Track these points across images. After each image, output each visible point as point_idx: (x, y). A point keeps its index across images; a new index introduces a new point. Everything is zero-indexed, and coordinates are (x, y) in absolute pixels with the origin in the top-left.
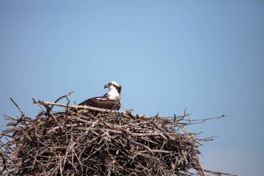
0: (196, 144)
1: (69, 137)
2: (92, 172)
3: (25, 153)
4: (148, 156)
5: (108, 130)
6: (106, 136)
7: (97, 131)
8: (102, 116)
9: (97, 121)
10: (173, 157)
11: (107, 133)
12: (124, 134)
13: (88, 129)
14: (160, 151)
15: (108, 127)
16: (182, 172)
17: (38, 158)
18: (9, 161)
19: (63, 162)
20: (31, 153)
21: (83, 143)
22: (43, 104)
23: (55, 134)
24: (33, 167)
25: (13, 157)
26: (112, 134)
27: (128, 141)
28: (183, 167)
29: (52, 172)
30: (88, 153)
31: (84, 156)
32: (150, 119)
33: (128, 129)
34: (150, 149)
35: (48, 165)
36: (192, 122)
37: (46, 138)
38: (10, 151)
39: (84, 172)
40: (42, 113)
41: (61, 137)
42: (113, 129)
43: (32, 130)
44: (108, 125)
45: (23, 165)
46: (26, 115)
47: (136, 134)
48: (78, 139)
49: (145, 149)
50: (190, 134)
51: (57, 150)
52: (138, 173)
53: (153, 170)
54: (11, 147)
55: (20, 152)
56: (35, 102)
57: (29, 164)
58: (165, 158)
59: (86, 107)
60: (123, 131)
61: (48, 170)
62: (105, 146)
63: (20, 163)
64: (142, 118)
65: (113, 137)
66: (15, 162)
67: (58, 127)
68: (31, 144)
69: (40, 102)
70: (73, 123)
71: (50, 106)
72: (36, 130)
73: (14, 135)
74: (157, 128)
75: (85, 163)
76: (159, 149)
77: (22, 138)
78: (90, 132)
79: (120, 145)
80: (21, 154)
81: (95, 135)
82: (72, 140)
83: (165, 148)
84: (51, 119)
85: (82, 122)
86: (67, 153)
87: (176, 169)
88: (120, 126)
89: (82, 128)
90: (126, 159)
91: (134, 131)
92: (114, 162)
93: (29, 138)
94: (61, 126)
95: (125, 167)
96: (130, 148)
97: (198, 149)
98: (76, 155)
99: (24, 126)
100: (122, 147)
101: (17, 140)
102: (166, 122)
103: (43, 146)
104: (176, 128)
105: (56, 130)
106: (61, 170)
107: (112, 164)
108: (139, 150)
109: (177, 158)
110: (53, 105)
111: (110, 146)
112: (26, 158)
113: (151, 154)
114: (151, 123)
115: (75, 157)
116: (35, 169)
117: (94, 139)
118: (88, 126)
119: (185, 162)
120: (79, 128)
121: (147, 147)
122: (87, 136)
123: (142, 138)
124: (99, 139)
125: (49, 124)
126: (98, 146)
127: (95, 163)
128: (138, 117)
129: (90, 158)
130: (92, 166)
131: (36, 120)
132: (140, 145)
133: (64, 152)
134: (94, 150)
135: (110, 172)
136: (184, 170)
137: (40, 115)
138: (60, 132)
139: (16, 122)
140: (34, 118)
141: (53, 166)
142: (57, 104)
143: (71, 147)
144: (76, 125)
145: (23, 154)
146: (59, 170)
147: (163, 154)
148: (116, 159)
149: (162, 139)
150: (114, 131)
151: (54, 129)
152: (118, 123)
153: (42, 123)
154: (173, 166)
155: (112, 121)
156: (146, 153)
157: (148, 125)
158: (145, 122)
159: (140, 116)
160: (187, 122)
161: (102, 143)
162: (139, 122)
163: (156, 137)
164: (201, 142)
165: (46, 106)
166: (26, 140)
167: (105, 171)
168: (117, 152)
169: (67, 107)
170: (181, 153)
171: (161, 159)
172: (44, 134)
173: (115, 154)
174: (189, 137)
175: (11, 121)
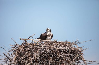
0: (82, 51)
1: (34, 51)
2: (43, 64)
3: (18, 58)
5: (48, 48)
6: (48, 50)
7: (44, 48)
8: (46, 43)
9: (44, 45)
10: (73, 56)
11: (48, 49)
13: (41, 48)
14: (68, 54)
15: (48, 47)
16: (77, 62)
17: (23, 60)
18: (12, 61)
19: (32, 60)
20: (20, 58)
21: (39, 53)
22: (23, 39)
23: (29, 50)
25: (14, 59)
27: (56, 51)
28: (78, 60)
29: (28, 64)
30: (41, 57)
31: (40, 58)
32: (64, 43)
33: (56, 47)
34: (64, 54)
35: (27, 62)
36: (79, 43)
37: (26, 52)
38: (13, 57)
39: (40, 64)
40: (23, 43)
43: (20, 49)
44: (48, 46)
45: (18, 62)
46: (18, 44)
47: (59, 49)
48: (37, 52)
49: (62, 54)
51: (30, 56)
52: (60, 63)
53: (66, 62)
54: (13, 56)
55: (16, 58)
57: (20, 62)
58: (71, 57)
59: (39, 40)
60: (54, 48)
61: (27, 64)
62: (48, 54)
63: (17, 62)
64: (61, 43)
65: (50, 50)
66: (15, 61)
67: (30, 48)
68: (20, 55)
69: (22, 39)
70: (35, 46)
71: (26, 40)
72: (22, 49)
73: (14, 52)
74: (67, 46)
75: (41, 60)
76: (68, 53)
77: (17, 53)
78: (42, 49)
79: (53, 53)
80: (17, 59)
81: (44, 50)
82: (35, 52)
83: (70, 53)
84: (27, 45)
85: (38, 45)
86: (33, 57)
87: (75, 61)
88: (53, 46)
89: (39, 48)
90: (56, 58)
92: (51, 59)
94: (31, 47)
95: (55, 61)
96: (57, 54)
97: (83, 53)
98: (37, 57)
99: (17, 48)
100: (54, 54)
101: (15, 53)
102: (70, 43)
103: (25, 55)
104: (74, 46)
105: (29, 49)
107: (50, 60)
108: (60, 55)
109: (75, 56)
110: (27, 40)
111: (49, 54)
112: (19, 60)
113: (65, 56)
114: (65, 44)
115: (37, 58)
116: (22, 64)
117: (43, 51)
118: (41, 47)
119: (78, 58)
120: (37, 48)
121: (63, 53)
123: (61, 50)
124: (45, 51)
125: (26, 47)
126: (45, 54)
127: (44, 60)
128: (59, 42)
129: (42, 58)
130: (43, 61)
131: (21, 46)
132: (60, 53)
134: (44, 56)
135: (50, 63)
136: (78, 61)
137: (23, 44)
138: (30, 50)
139: (14, 47)
140: (21, 45)
141: (29, 62)
142: (29, 39)
143: (35, 55)
144: (36, 46)
145: (17, 58)
146: (31, 64)
147: (70, 55)
148: (52, 58)
149: (69, 50)
150: (50, 48)
152: (52, 45)
153: (24, 46)
154: (74, 60)
155: (50, 44)
156: (63, 55)
157: (63, 45)
158: (62, 44)
159: (60, 42)
160: (78, 43)
161: (47, 52)
162: (60, 44)
163: (67, 49)
165: (25, 40)
166: (18, 53)
167: (48, 63)
168: (52, 56)
169: (33, 40)
170: (76, 55)
171: (69, 57)
172: (25, 51)
173: (51, 56)
174: (79, 48)
175: (12, 46)
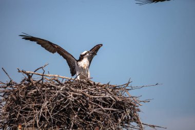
0: (137, 105)
1: (44, 98)
2: (60, 123)
3: (12, 108)
4: (101, 112)
5: (72, 93)
6: (70, 97)
7: (64, 94)
8: (68, 83)
9: (64, 86)
10: (120, 113)
11: (71, 95)
12: (84, 96)
13: (58, 92)
14: (110, 109)
15: (72, 91)
16: (126, 125)
17: (21, 112)
19: (39, 115)
20: (16, 108)
21: (54, 102)
22: (25, 73)
23: (34, 95)
24: (17, 119)
25: (3, 111)
26: (75, 96)
27: (87, 101)
28: (127, 121)
30: (57, 109)
31: (54, 111)
32: (103, 85)
33: (87, 92)
34: (102, 108)
35: (28, 117)
36: (133, 88)
37: (27, 98)
39: (54, 123)
40: (25, 80)
41: (38, 97)
42: (76, 92)
43: (17, 92)
44: (73, 89)
45: (10, 117)
46: (14, 81)
47: (92, 96)
48: (50, 99)
49: (99, 107)
50: (132, 97)
51: (35, 106)
52: (93, 125)
53: (105, 123)
54: (2, 103)
55: (8, 108)
56: (19, 71)
57: (14, 116)
58: (114, 114)
60: (83, 94)
61: (28, 121)
63: (8, 116)
64: (98, 85)
65: (76, 98)
66: (4, 115)
67: (36, 90)
68: (16, 102)
69: (23, 71)
70: (47, 87)
71: (31, 74)
72: (20, 91)
73: (4, 95)
74: (108, 92)
75: (55, 116)
76: (109, 107)
77: (10, 98)
78: (59, 94)
79: (81, 104)
81: (63, 97)
82: (46, 99)
83: (114, 107)
84: (31, 84)
85: (53, 87)
86: (42, 109)
87: (122, 123)
88: (81, 91)
89: (53, 91)
90: (85, 114)
91: (92, 94)
92: (76, 116)
93: (15, 97)
94: (38, 89)
95: (84, 120)
96: (88, 107)
97: (140, 108)
98: (48, 110)
99: (11, 89)
100: (83, 106)
101: (6, 99)
102: (115, 88)
103: (24, 103)
105: (35, 92)
106: (38, 121)
107: (74, 118)
108: (95, 108)
109: (123, 114)
110: (33, 74)
111: (74, 105)
112: (12, 112)
113: (103, 111)
114: (105, 88)
115: (47, 112)
116: (18, 120)
117: (62, 99)
118: (58, 89)
119: (128, 117)
120: (51, 91)
122: (57, 97)
123: (97, 99)
124: (65, 99)
125: (30, 87)
126: (65, 104)
127: (62, 117)
128: (94, 84)
129: (59, 113)
130: (60, 119)
131: (20, 85)
132: (95, 105)
133: (39, 108)
134: (62, 108)
135: (73, 124)
136: (127, 123)
137: (23, 81)
138: (37, 94)
139: (6, 85)
140: (19, 83)
141: (31, 118)
142: (36, 73)
143: (45, 105)
144: (49, 88)
145: (10, 109)
146: (36, 121)
147: (112, 111)
148: (78, 114)
149: (112, 101)
150: (76, 94)
151: (33, 91)
152: (80, 88)
153: (24, 86)
154: (120, 120)
155: (75, 87)
156: (99, 110)
157: (102, 90)
158: (100, 88)
159: (96, 83)
160: (130, 88)
161: (68, 102)
162: (95, 87)
163: (108, 99)
164: (140, 104)
165: (28, 74)
166: (12, 99)
167: (69, 123)
168: (79, 109)
169: (43, 76)
170: (126, 111)
171: (111, 115)
172: (26, 95)
173: (77, 111)
174: (132, 99)
175: (2, 85)
